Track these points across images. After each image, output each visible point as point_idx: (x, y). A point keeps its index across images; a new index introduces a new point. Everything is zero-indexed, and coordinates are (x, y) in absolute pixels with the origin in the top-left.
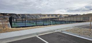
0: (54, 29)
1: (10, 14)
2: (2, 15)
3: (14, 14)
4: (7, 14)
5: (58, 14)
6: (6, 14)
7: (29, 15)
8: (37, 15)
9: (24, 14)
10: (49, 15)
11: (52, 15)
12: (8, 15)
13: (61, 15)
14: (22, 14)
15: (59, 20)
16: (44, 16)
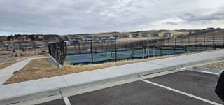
0: (174, 65)
1: (45, 36)
2: (29, 40)
3: (54, 36)
4: (40, 37)
5: (160, 31)
6: (37, 36)
7: (87, 36)
8: (107, 36)
9: (78, 35)
10: (136, 34)
11: (145, 34)
12: (41, 40)
13: (167, 33)
14: (72, 34)
15: (166, 44)
16: (125, 36)
